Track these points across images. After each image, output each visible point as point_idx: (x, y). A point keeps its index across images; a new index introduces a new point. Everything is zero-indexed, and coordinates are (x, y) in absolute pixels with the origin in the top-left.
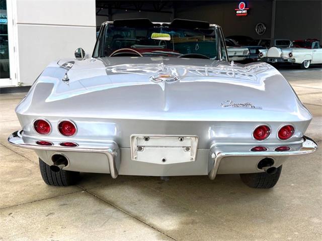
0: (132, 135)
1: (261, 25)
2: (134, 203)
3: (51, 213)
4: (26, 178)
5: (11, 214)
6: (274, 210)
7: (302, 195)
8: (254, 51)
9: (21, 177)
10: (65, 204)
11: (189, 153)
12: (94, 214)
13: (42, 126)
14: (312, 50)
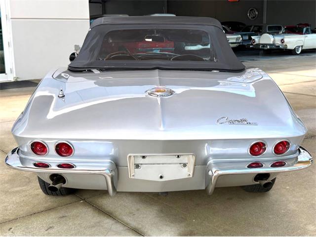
0: (129, 155)
1: (253, 10)
2: (132, 213)
3: (51, 227)
4: (25, 187)
5: (11, 228)
6: (271, 216)
7: (297, 199)
8: (247, 38)
9: (20, 186)
10: (63, 217)
11: (186, 169)
12: (93, 227)
13: (38, 148)
14: (303, 35)
